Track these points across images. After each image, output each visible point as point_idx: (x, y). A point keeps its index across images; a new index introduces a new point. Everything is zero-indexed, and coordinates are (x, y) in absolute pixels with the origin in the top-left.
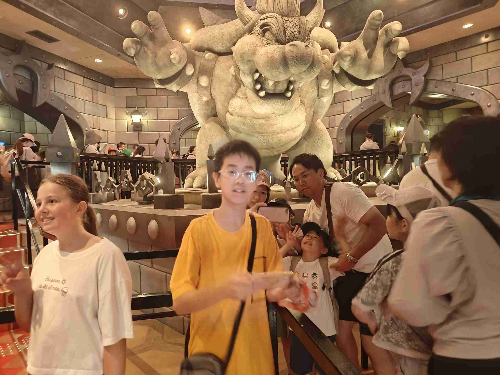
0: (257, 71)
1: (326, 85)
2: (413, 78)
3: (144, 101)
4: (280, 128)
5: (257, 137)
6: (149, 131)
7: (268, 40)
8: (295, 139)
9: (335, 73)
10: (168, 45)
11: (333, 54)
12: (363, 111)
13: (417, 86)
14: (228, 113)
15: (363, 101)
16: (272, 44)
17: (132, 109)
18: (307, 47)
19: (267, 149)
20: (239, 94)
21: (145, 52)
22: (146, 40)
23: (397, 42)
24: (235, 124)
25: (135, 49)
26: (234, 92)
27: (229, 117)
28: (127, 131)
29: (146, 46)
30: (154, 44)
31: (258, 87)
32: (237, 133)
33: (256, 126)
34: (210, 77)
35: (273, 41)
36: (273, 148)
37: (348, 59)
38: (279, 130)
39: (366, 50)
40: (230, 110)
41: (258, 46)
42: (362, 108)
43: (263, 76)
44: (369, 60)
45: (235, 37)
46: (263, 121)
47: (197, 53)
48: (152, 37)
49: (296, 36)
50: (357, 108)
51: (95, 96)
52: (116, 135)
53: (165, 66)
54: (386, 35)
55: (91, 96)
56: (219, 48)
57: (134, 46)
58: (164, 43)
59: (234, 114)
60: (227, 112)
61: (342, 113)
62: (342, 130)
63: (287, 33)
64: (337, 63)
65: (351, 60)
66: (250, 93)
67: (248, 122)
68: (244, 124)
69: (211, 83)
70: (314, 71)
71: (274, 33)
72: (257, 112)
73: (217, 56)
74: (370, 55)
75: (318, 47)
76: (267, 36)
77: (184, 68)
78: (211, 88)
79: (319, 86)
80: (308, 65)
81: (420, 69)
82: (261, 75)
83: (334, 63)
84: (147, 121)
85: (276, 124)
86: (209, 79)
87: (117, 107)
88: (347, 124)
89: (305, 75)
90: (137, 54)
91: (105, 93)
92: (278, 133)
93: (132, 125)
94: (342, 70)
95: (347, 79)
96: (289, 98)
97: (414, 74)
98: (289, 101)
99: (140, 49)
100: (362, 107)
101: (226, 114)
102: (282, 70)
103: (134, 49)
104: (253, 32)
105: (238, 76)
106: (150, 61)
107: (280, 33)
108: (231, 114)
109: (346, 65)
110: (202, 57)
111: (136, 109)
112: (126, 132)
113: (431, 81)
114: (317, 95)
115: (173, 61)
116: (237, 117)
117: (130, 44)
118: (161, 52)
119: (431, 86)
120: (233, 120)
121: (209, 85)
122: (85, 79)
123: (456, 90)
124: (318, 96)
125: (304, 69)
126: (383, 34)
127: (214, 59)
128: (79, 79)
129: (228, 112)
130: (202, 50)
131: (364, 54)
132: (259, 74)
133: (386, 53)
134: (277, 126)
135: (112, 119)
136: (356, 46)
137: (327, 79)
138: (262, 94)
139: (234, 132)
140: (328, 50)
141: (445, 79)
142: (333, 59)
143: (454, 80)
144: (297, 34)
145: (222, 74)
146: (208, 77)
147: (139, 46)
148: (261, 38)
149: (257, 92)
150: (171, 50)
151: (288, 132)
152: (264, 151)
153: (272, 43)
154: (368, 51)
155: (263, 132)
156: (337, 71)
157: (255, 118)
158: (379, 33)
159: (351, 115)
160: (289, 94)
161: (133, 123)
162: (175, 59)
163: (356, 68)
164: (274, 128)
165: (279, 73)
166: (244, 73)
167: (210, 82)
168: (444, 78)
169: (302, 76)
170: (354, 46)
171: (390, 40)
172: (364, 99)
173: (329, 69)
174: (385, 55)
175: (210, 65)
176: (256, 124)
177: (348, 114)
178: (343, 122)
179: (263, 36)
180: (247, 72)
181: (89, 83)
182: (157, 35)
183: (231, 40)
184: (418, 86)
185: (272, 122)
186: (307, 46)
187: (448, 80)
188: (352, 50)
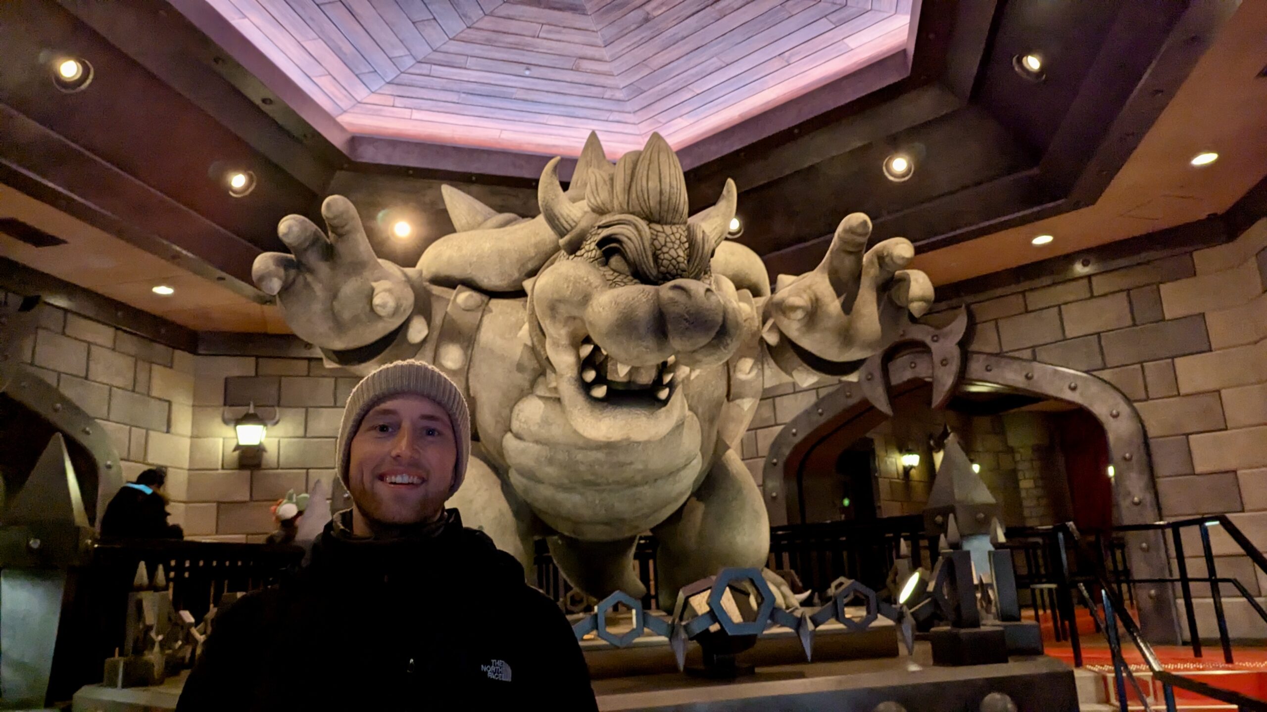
0: (587, 340)
1: (748, 371)
2: (934, 346)
3: (273, 391)
4: (640, 471)
5: (582, 494)
6: (281, 466)
7: (616, 274)
8: (676, 499)
9: (768, 345)
10: (366, 274)
11: (761, 301)
12: (822, 420)
13: (945, 365)
14: (509, 435)
15: (821, 396)
16: (626, 284)
17: (242, 410)
18: (709, 293)
19: (606, 524)
20: (541, 391)
21: (307, 285)
22: (312, 258)
23: (904, 281)
24: (527, 461)
25: (284, 278)
26: (527, 385)
27: (510, 442)
28: (220, 467)
29: (311, 271)
30: (333, 268)
31: (590, 376)
32: (531, 484)
33: (582, 468)
34: (468, 347)
35: (628, 276)
36: (622, 521)
37: (799, 314)
38: (638, 477)
39: (839, 295)
40: (515, 426)
41: (593, 286)
42: (821, 414)
43: (605, 353)
44: (844, 318)
45: (531, 259)
46: (600, 455)
47: (436, 290)
48: (329, 253)
49: (682, 265)
50: (807, 413)
51: (142, 377)
52: (190, 477)
53: (356, 320)
54: (881, 266)
55: (130, 375)
56: (492, 279)
57: (282, 272)
58: (358, 267)
59: (525, 437)
60: (506, 432)
61: (773, 423)
62: (775, 464)
63: (663, 260)
64: (770, 323)
65: (804, 318)
66: (568, 390)
67: (561, 456)
68: (551, 461)
69: (469, 361)
70: (728, 345)
71: (632, 260)
72: (586, 434)
73: (485, 298)
74: (848, 307)
75: (729, 286)
76: (614, 263)
77: (404, 327)
78: (468, 373)
79: (732, 373)
80: (713, 334)
81: (949, 328)
82: (597, 349)
83: (764, 322)
84: (276, 440)
85: (631, 463)
86: (465, 354)
87: (199, 405)
88: (787, 452)
89: (706, 356)
90: (286, 289)
91: (171, 367)
92: (636, 485)
93: (237, 452)
94: (785, 340)
95: (798, 360)
96: (665, 402)
97: (936, 338)
98: (663, 409)
99: (294, 280)
100: (820, 411)
101: (503, 437)
102: (650, 342)
103: (280, 278)
104: (578, 253)
105: (539, 348)
106: (317, 307)
107: (645, 259)
108: (518, 437)
109: (793, 328)
110: (449, 300)
111: (252, 410)
112: (217, 469)
113: (975, 356)
114: (725, 394)
115: (379, 310)
116: (531, 445)
117: (272, 267)
118: (349, 288)
119: (976, 367)
120: (523, 452)
121: (465, 365)
122: (120, 333)
123: (1035, 377)
124: (728, 395)
125: (704, 341)
126: (871, 262)
127: (480, 306)
128: (102, 334)
129: (510, 431)
130: (450, 283)
131: (833, 305)
132: (592, 346)
133: (882, 304)
134: (633, 466)
135: (183, 436)
136: (814, 288)
137: (750, 357)
138: (600, 392)
139: (524, 481)
140: (747, 292)
141: (1007, 352)
142: (761, 311)
143: (1027, 354)
144: (683, 262)
145: (499, 342)
146: (462, 348)
147: (293, 272)
148: (601, 268)
149: (586, 388)
150: (374, 284)
151: (660, 482)
152: (600, 528)
153: (625, 280)
154: (843, 298)
155: (599, 481)
156: (772, 339)
157: (581, 448)
158: (864, 259)
159: (794, 431)
160: (663, 394)
161: (238, 447)
162: (384, 306)
163: (818, 336)
164: (628, 472)
165: (644, 350)
166: (556, 344)
167: (466, 358)
168: (1005, 349)
169: (699, 356)
170: (809, 287)
171: (890, 276)
172: (823, 392)
173: (754, 335)
174: (881, 307)
175: (469, 319)
176: (582, 463)
177: (788, 427)
178: (776, 445)
179: (606, 263)
180: (564, 341)
181: (129, 344)
182: (341, 248)
183: (523, 265)
184: (947, 367)
185: (622, 458)
186: (708, 290)
187: (1016, 354)
188: (806, 297)
